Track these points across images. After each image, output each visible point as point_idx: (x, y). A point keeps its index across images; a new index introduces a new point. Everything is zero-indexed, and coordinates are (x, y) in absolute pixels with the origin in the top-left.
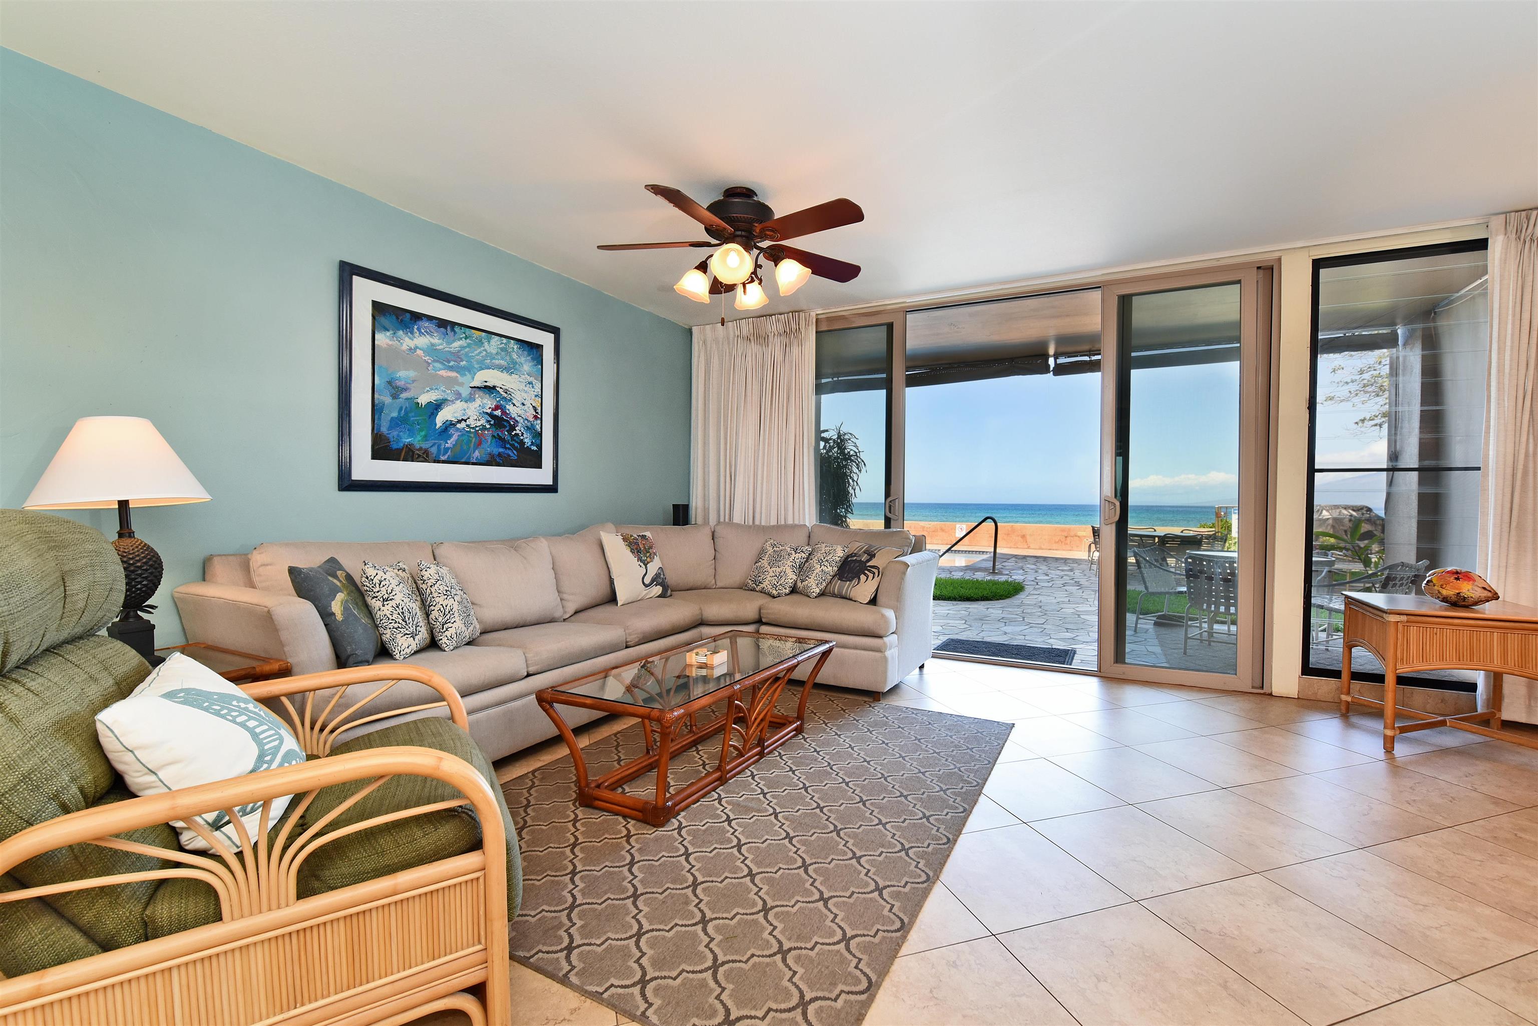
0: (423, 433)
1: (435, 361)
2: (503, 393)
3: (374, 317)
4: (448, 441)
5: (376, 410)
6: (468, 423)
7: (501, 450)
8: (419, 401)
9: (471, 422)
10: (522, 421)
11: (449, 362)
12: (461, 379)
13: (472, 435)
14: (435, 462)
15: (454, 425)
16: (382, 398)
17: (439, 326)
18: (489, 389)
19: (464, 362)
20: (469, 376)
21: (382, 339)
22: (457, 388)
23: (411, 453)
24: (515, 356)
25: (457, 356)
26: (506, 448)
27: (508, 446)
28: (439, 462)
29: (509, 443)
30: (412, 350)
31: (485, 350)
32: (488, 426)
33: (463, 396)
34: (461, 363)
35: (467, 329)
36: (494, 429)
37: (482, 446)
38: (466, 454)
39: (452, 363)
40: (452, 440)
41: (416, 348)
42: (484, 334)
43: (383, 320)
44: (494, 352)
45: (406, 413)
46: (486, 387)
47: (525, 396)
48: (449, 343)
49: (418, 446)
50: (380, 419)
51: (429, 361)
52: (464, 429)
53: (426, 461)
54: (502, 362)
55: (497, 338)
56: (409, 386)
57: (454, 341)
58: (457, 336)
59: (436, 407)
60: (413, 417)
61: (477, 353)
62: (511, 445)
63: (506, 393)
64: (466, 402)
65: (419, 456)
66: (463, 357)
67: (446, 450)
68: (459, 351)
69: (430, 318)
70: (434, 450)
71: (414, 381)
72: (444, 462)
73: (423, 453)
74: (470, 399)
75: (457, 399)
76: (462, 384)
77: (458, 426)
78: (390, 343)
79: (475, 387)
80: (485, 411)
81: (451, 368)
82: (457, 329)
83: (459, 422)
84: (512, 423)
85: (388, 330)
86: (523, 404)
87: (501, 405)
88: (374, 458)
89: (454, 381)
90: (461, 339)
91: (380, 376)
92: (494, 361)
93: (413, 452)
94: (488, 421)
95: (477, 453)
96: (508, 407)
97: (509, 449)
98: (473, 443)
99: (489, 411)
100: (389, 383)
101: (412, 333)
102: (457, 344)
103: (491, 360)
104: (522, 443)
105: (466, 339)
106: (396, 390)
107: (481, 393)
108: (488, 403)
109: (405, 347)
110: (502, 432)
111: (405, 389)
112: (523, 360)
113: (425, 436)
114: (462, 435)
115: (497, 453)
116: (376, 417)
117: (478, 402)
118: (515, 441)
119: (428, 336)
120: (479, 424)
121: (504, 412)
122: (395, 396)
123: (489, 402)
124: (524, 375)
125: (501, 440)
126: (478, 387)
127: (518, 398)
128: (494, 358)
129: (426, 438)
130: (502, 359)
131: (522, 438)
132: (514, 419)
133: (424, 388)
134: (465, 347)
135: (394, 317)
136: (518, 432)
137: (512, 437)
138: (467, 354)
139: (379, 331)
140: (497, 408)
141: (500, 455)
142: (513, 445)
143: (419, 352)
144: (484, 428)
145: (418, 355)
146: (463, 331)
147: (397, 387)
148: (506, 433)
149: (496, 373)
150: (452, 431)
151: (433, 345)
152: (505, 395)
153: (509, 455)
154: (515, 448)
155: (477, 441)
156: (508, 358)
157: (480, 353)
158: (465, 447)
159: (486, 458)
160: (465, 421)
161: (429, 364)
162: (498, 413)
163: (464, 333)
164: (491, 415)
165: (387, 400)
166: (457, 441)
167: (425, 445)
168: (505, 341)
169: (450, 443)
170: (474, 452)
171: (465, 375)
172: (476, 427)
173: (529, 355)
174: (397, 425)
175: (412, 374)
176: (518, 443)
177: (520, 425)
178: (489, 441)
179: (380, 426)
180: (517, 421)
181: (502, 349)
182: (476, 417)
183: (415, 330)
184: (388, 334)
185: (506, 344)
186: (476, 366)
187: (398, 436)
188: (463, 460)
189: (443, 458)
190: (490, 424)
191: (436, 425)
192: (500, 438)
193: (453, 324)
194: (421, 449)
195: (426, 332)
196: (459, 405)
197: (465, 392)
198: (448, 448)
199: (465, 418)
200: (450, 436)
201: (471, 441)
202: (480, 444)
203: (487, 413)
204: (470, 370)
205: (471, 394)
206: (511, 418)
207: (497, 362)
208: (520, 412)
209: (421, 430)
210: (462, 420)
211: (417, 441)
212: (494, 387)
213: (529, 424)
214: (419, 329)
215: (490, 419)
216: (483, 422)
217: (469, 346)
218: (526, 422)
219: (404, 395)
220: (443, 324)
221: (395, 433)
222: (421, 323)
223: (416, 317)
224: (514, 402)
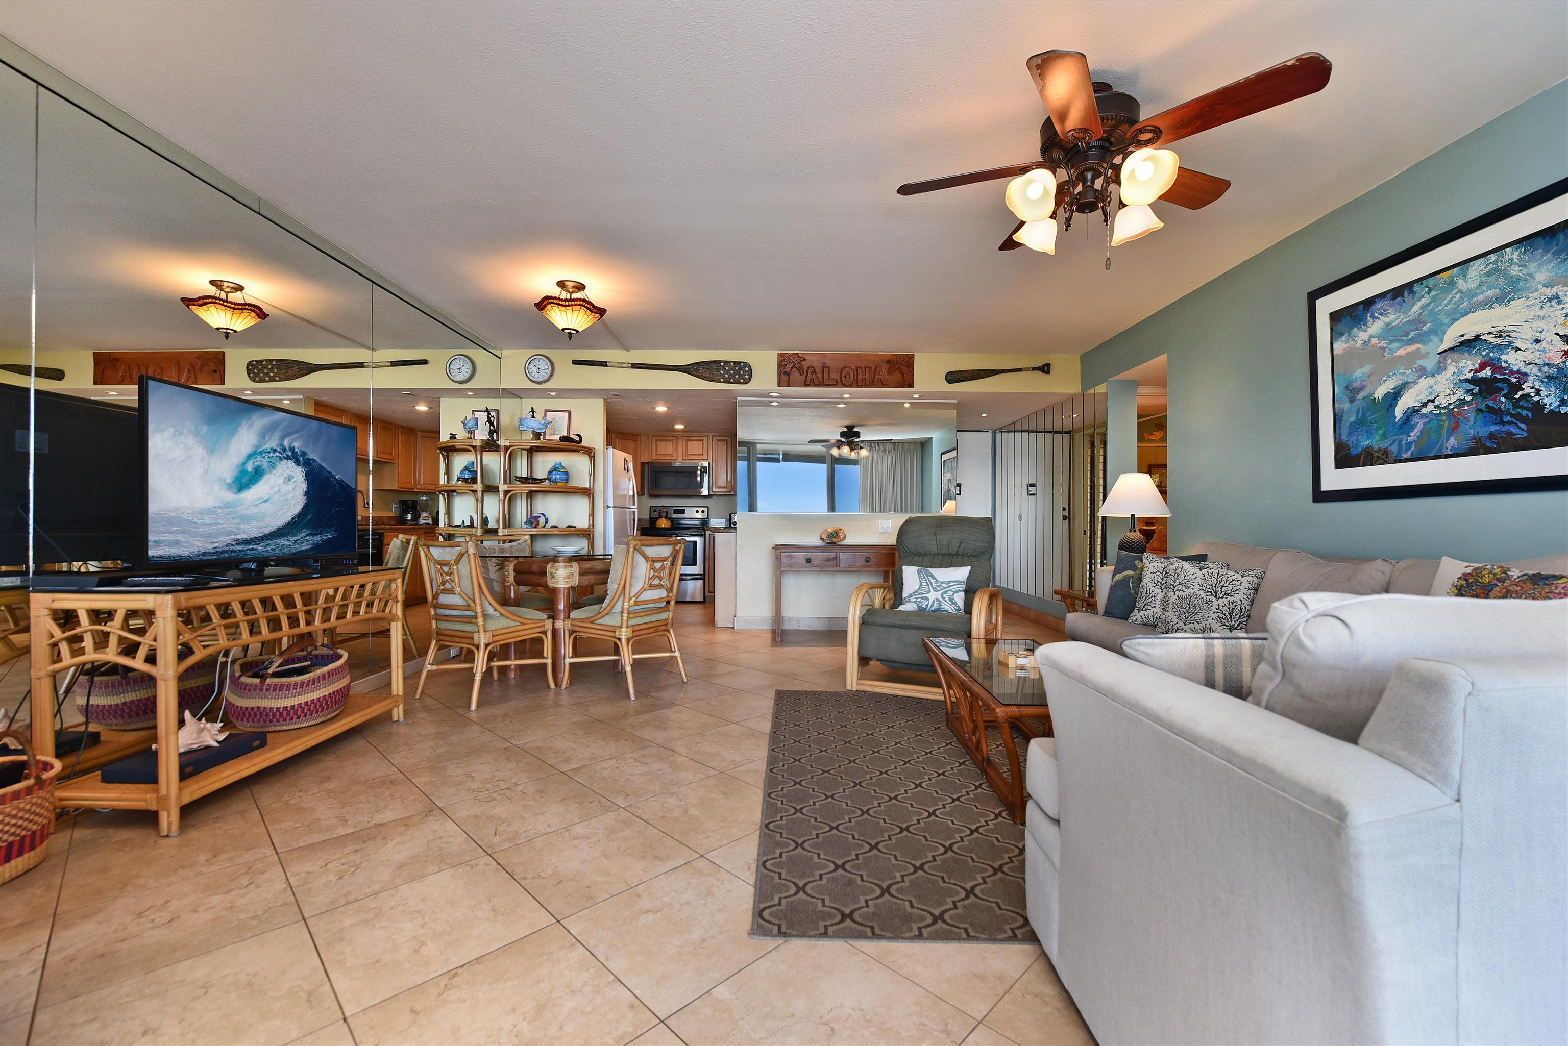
0: (1381, 431)
1: (1391, 342)
2: (1492, 340)
3: (1331, 329)
4: (1412, 434)
5: (1337, 419)
6: (1437, 402)
7: (1494, 428)
8: (1376, 396)
9: (1442, 401)
10: (1535, 370)
11: (1407, 334)
12: (1423, 349)
13: (1444, 418)
14: (1396, 461)
15: (1418, 411)
16: (1341, 405)
17: (1394, 298)
18: (1467, 345)
19: (1428, 325)
20: (1435, 339)
21: (1339, 346)
22: (1420, 362)
23: (1370, 457)
24: (1515, 271)
25: (1418, 322)
26: (1502, 423)
27: (1509, 418)
28: (1400, 461)
29: (1509, 413)
30: (1365, 343)
31: (1460, 291)
32: (1468, 398)
33: (1429, 369)
34: (1424, 328)
35: (1430, 279)
36: (1479, 400)
37: (1460, 429)
38: (1438, 442)
39: (1412, 334)
40: (1416, 430)
41: (1371, 337)
42: (1455, 270)
43: (1340, 327)
44: (1475, 285)
45: (1364, 414)
46: (1462, 344)
47: (1542, 324)
48: (1405, 312)
49: (1376, 448)
50: (1340, 427)
51: (1385, 345)
52: (1431, 412)
53: (1385, 462)
54: (1490, 293)
55: (1478, 262)
56: (1364, 383)
57: (1413, 305)
58: (1417, 296)
59: (1395, 396)
60: (1370, 416)
61: (1446, 303)
62: (1512, 416)
63: (1500, 336)
64: (1433, 376)
65: (1378, 458)
66: (1427, 319)
67: (1409, 445)
68: (1420, 314)
69: (1382, 296)
70: (1394, 448)
71: (1369, 376)
72: (1407, 460)
73: (1383, 455)
74: (1441, 368)
75: (1420, 377)
76: (1426, 356)
77: (1424, 411)
78: (1346, 346)
79: (1445, 351)
80: (1462, 377)
81: (1411, 342)
82: (1416, 288)
83: (1425, 405)
84: (1514, 380)
85: (1344, 335)
86: (1538, 341)
87: (1492, 359)
88: (1336, 468)
89: (1417, 355)
90: (1423, 297)
91: (1338, 385)
92: (1475, 299)
93: (1372, 455)
94: (1469, 391)
95: (1452, 441)
96: (1503, 357)
97: (1509, 423)
98: (1445, 429)
99: (1469, 376)
100: (1347, 388)
101: (1365, 324)
102: (1416, 307)
103: (1469, 300)
104: (1539, 406)
105: (1429, 293)
106: (1352, 391)
107: (1455, 355)
108: (1467, 365)
109: (1359, 343)
110: (1494, 400)
111: (1361, 389)
112: (1532, 267)
113: (1384, 434)
114: (1429, 421)
115: (1487, 435)
116: (1337, 426)
117: (1451, 368)
118: (1523, 407)
119: (1382, 318)
120: (1453, 399)
121: (1497, 367)
122: (1352, 400)
123: (1469, 363)
124: (1537, 290)
125: (1496, 414)
126: (1450, 349)
127: (1524, 336)
128: (1475, 295)
129: (1384, 436)
130: (1490, 288)
131: (1537, 398)
132: (1518, 372)
133: (1380, 379)
134: (1427, 305)
135: (1348, 318)
136: (1527, 391)
137: (1516, 403)
138: (1431, 312)
139: (1336, 341)
140: (1482, 367)
141: (1491, 436)
142: (1519, 417)
143: (1374, 341)
144: (1462, 402)
145: (1373, 346)
146: (1425, 284)
147: (1354, 390)
148: (1503, 399)
149: (1480, 314)
150: (1415, 420)
151: (1387, 324)
152: (1498, 341)
153: (1510, 433)
154: (1524, 420)
155: (1452, 424)
156: (1501, 281)
157: (1454, 297)
158: (1434, 437)
159: (1467, 445)
160: (1433, 401)
161: (1384, 349)
162: (1487, 372)
163: (1427, 287)
164: (1473, 381)
165: (1345, 405)
166: (1422, 432)
167: (1383, 445)
168: (1493, 257)
169: (1413, 436)
170: (1448, 440)
171: (1431, 341)
172: (1450, 404)
173: (1546, 251)
174: (1356, 429)
175: (1367, 369)
176: (1527, 409)
177: (1531, 378)
178: (1472, 419)
179: (1340, 435)
180: (1525, 374)
181: (1488, 275)
182: (1448, 392)
183: (1369, 319)
184: (1344, 338)
185: (1496, 261)
186: (1446, 321)
187: (1357, 440)
188: (1433, 454)
189: (1405, 456)
190: (1473, 394)
191: (1395, 417)
192: (1491, 410)
193: (1410, 286)
194: (1380, 449)
195: (1381, 314)
196: (1424, 383)
197: (1430, 363)
198: (1411, 443)
199: (1431, 398)
200: (1413, 427)
201: (1442, 427)
202: (1456, 426)
203: (1466, 380)
204: (1438, 331)
205: (1439, 362)
206: (1512, 373)
207: (1480, 298)
208: (1530, 357)
209: (1379, 428)
210: (1429, 401)
211: (1374, 441)
212: (1477, 338)
213: (1553, 371)
214: (1371, 317)
215: (1471, 387)
216: (1460, 394)
217: (1434, 300)
218: (1546, 369)
219: (1360, 396)
220: (1397, 293)
221: (1354, 439)
222: (1374, 308)
223: (1368, 303)
224: (1518, 344)
